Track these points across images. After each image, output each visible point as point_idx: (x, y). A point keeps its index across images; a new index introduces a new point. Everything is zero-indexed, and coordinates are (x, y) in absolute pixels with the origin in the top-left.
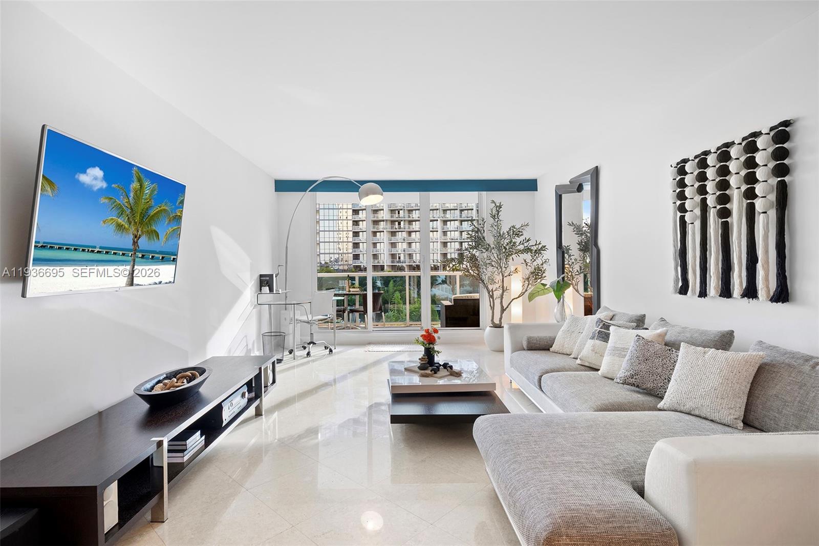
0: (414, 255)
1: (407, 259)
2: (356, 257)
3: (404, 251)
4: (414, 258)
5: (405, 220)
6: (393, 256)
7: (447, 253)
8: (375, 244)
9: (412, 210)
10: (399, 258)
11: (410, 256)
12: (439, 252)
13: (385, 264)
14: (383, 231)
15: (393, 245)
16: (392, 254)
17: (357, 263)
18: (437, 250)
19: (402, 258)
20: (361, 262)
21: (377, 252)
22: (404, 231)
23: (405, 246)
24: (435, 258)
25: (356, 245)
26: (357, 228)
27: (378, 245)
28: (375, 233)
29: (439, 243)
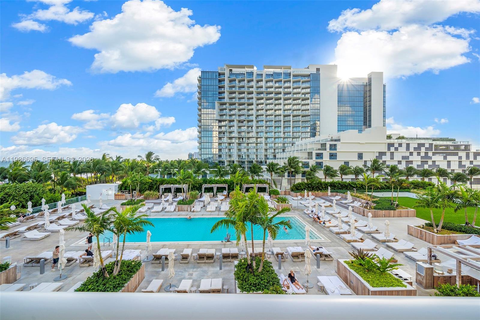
0: (250, 155)
1: (246, 158)
2: (220, 156)
3: (245, 153)
4: (250, 157)
5: (245, 137)
6: (239, 156)
8: (230, 150)
9: (249, 132)
10: (242, 157)
11: (248, 156)
12: (263, 154)
13: (235, 160)
14: (234, 143)
17: (221, 159)
19: (244, 157)
20: (223, 159)
21: (231, 153)
22: (245, 143)
23: (245, 150)
24: (261, 157)
25: (220, 150)
26: (221, 142)
27: (232, 150)
28: (230, 144)
29: (263, 149)
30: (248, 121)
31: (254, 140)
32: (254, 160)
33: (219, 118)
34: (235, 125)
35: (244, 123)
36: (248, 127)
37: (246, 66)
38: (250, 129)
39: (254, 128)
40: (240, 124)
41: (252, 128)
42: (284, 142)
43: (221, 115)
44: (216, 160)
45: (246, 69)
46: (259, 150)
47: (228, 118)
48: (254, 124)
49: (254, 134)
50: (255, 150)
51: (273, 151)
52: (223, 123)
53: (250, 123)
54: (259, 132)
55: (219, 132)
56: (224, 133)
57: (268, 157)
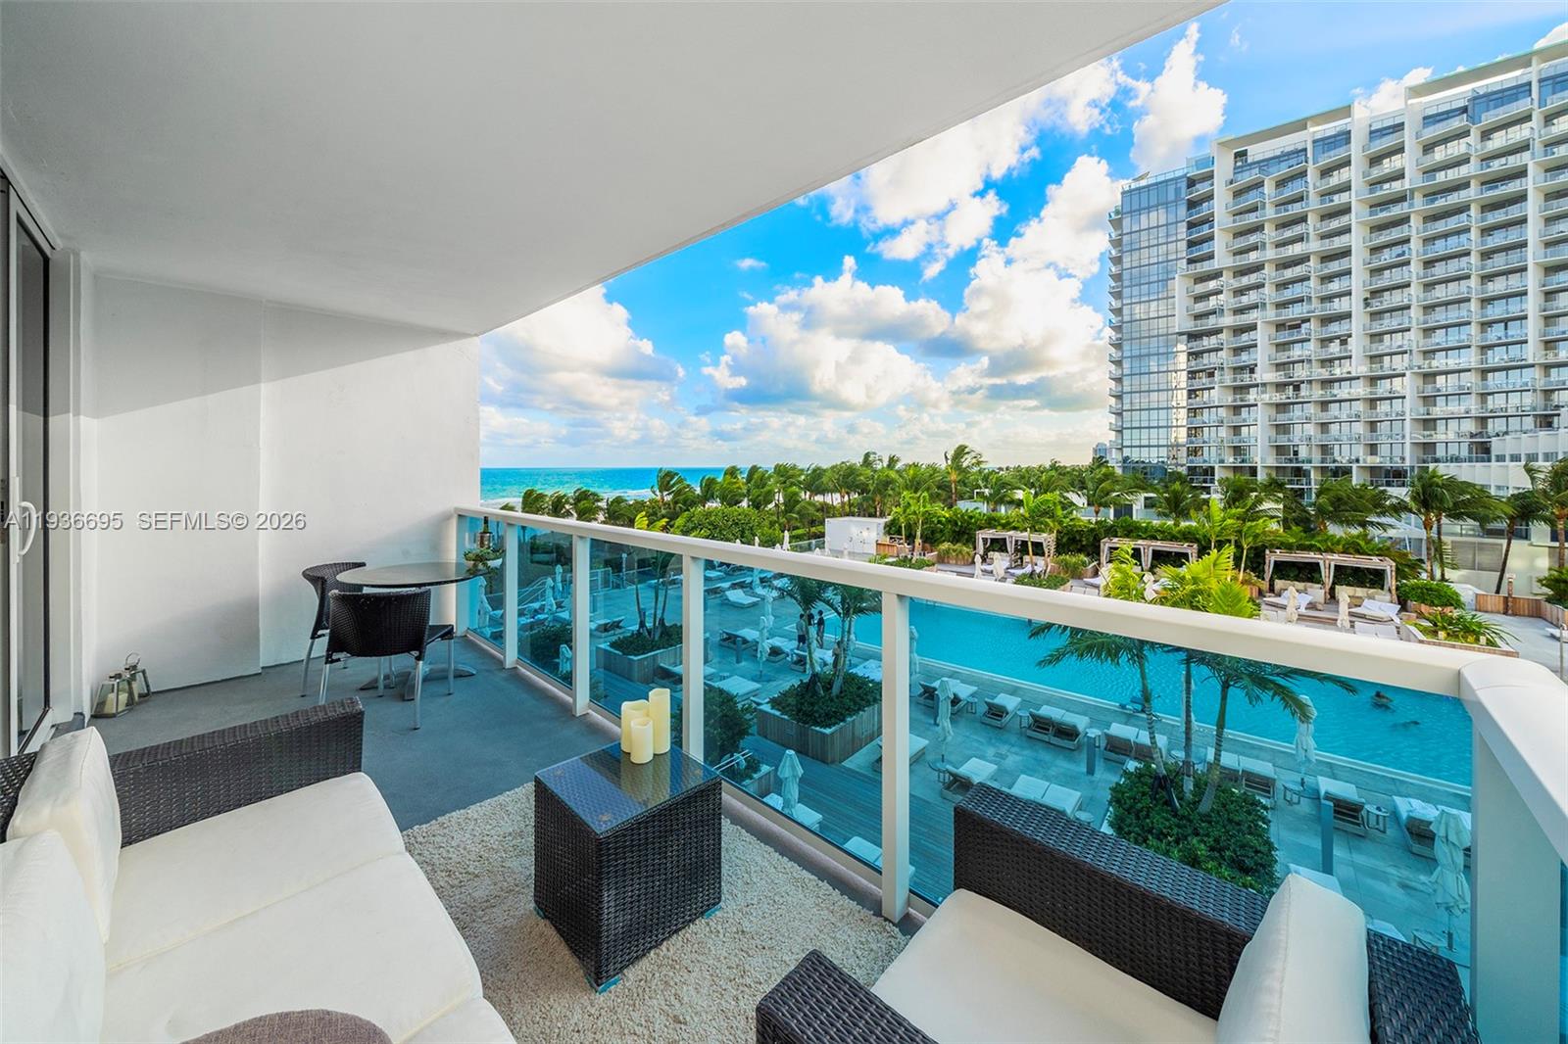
0: (1336, 447)
1: (1317, 456)
2: (1194, 452)
3: (1309, 439)
4: (1336, 454)
5: (1310, 382)
6: (1281, 450)
7: (1435, 443)
8: (1236, 430)
9: (1331, 361)
10: (1296, 453)
11: (1325, 449)
12: (1408, 441)
13: (1259, 465)
14: (1256, 405)
15: (1283, 429)
16: (1277, 446)
17: (1198, 462)
18: (1404, 437)
19: (1303, 453)
20: (1205, 461)
21: (1240, 442)
22: (1310, 402)
23: (1311, 429)
24: (1397, 451)
25: (1194, 431)
26: (1197, 402)
27: (1244, 430)
28: (1236, 409)
29: (1408, 423)
30: (1326, 320)
31: (1360, 389)
32: (1354, 466)
33: (1190, 325)
34: (1259, 342)
35: (1303, 331)
36: (1325, 342)
37: (1307, 119)
38: (1335, 348)
39: (1356, 345)
40: (1285, 336)
41: (1344, 342)
42: (1551, 383)
43: (1198, 317)
44: (1182, 464)
45: (1312, 130)
46: (1383, 427)
47: (1228, 320)
48: (1358, 325)
49: (1359, 367)
50: (1359, 428)
51: (1470, 426)
52: (1208, 342)
53: (1335, 328)
54: (1381, 356)
55: (1189, 372)
56: (1211, 375)
57: (1440, 452)
